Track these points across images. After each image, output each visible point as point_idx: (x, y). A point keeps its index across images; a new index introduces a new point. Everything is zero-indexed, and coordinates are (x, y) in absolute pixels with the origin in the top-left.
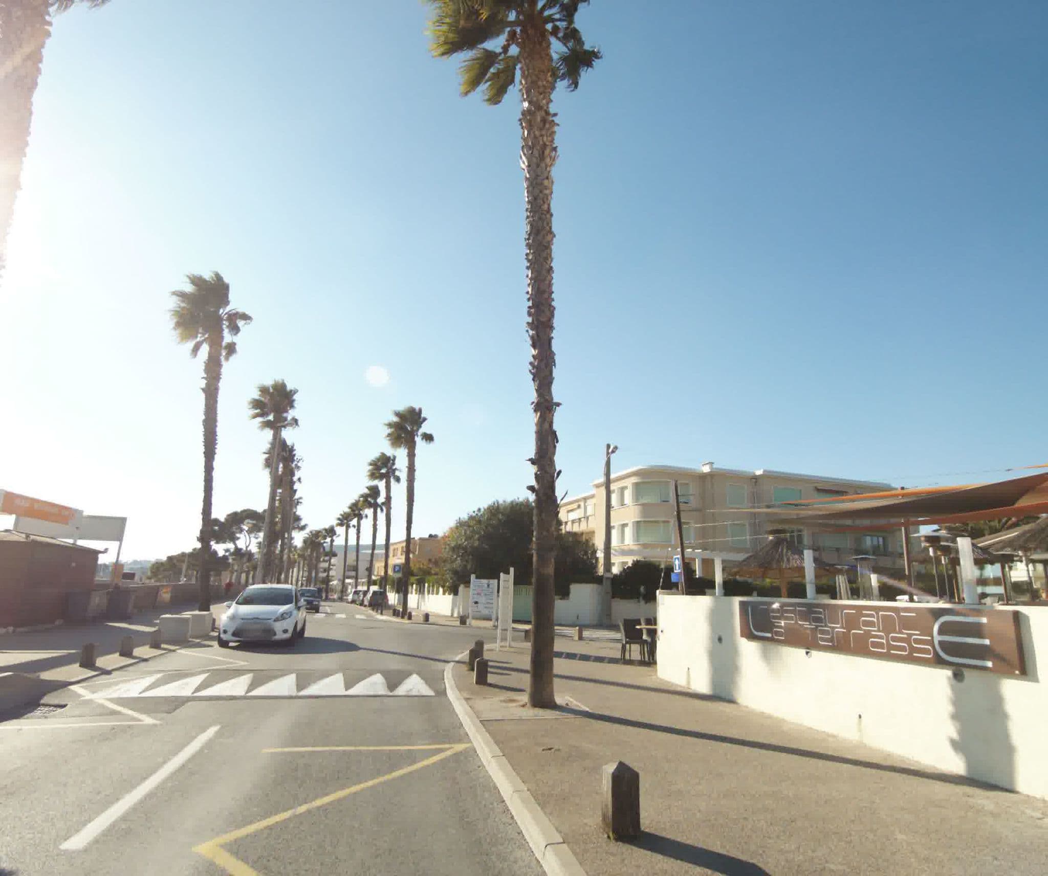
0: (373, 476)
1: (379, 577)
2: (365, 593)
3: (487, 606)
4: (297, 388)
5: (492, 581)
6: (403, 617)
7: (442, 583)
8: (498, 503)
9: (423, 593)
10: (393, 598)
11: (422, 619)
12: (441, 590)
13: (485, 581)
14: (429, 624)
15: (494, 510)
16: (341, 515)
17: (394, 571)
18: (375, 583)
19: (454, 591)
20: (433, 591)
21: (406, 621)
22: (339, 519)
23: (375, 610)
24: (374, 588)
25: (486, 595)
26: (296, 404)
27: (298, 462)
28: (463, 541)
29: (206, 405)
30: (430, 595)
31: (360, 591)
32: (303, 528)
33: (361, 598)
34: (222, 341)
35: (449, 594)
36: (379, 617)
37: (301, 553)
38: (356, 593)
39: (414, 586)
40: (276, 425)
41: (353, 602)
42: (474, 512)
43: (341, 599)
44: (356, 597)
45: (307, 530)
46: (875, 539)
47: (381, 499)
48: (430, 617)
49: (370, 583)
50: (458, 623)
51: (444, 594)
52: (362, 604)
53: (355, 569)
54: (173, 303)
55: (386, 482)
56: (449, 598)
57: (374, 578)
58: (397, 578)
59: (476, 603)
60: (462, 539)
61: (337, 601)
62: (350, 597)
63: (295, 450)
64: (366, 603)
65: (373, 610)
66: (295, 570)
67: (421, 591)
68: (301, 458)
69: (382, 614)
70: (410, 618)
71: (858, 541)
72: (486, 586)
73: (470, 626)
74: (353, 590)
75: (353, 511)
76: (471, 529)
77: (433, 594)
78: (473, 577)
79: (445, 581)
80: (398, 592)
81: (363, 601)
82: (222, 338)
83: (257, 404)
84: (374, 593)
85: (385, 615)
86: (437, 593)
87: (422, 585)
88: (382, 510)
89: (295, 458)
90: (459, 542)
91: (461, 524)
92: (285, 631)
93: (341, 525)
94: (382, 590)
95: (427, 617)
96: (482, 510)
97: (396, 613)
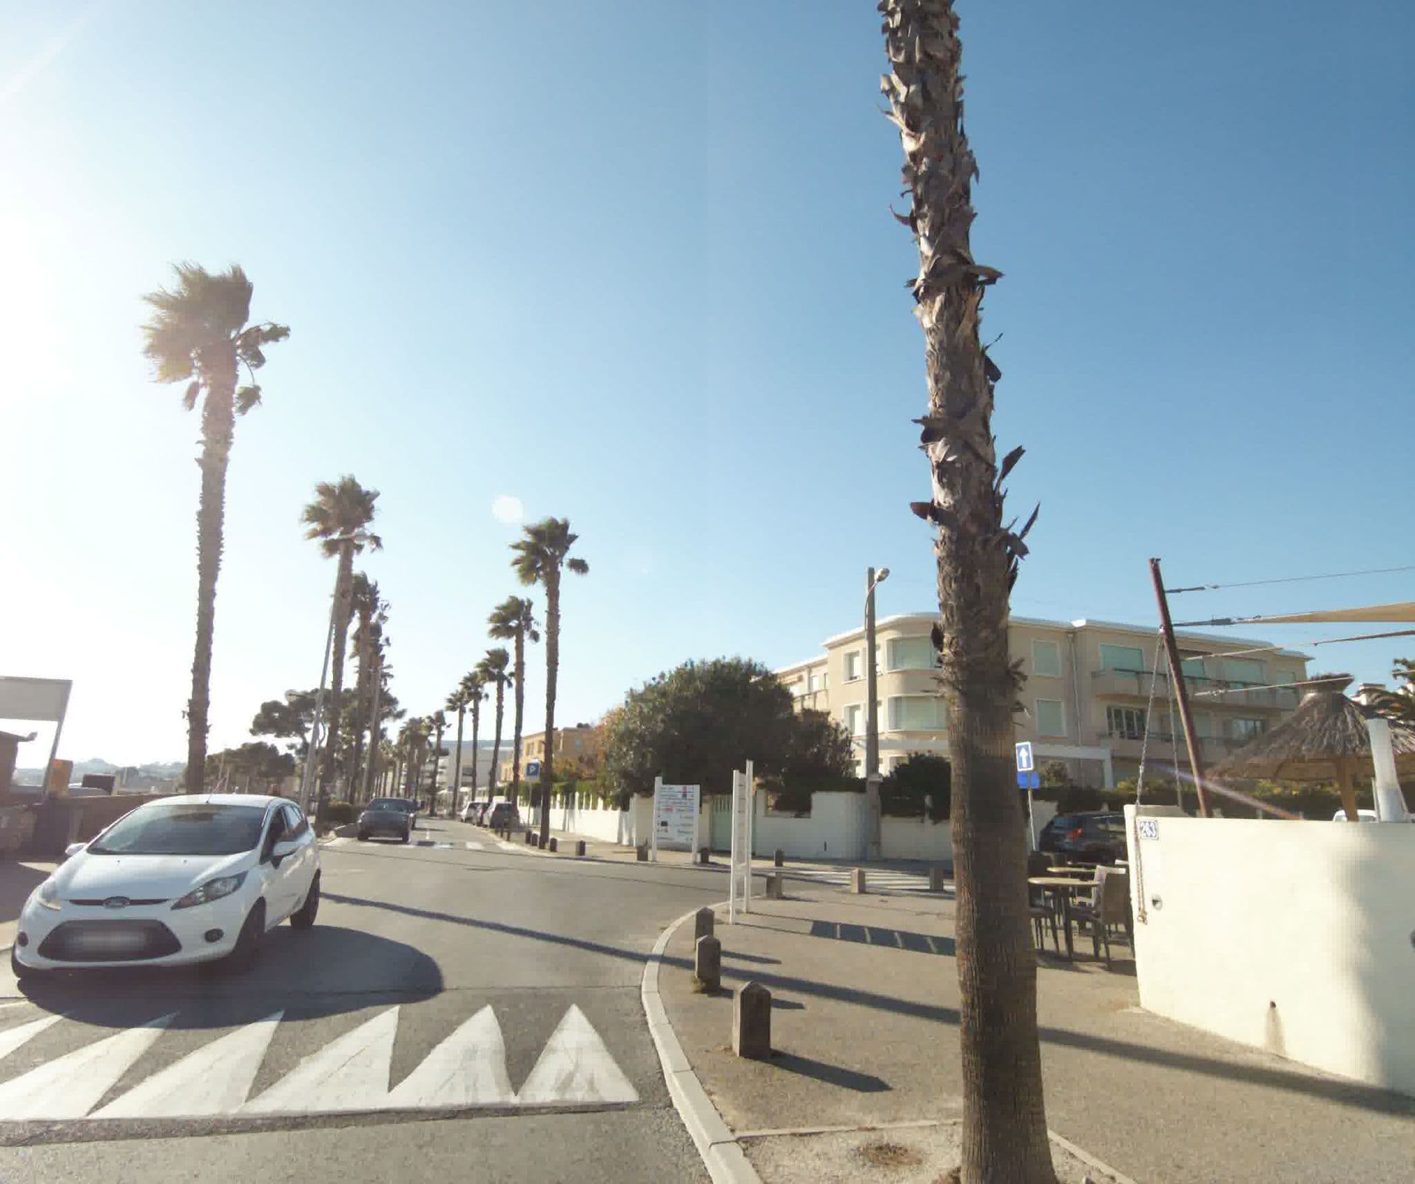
0: (496, 632)
1: (506, 784)
2: (486, 807)
3: (682, 829)
4: (378, 489)
5: (689, 787)
6: (542, 847)
7: (602, 791)
8: (692, 663)
9: (573, 808)
10: (526, 814)
11: (572, 850)
12: (600, 802)
13: (678, 788)
14: (585, 860)
15: (686, 676)
16: (453, 695)
17: (528, 774)
18: (500, 792)
19: (622, 803)
20: (588, 804)
21: (546, 853)
22: (450, 701)
23: (499, 834)
24: (499, 800)
25: (679, 810)
26: (375, 515)
27: (384, 609)
28: (636, 725)
29: (204, 487)
30: (583, 811)
31: (478, 804)
32: (400, 715)
33: (479, 814)
34: (235, 382)
35: (614, 809)
36: (505, 845)
37: (397, 751)
38: (473, 806)
39: (559, 797)
40: (345, 549)
41: (468, 819)
42: (654, 679)
43: (453, 816)
44: (473, 812)
45: (406, 718)
46: (1251, 724)
47: (510, 668)
48: (587, 846)
49: (493, 792)
50: (633, 858)
51: (605, 808)
52: (480, 824)
53: (473, 773)
54: (149, 314)
55: (516, 641)
56: (614, 815)
57: (499, 785)
58: (533, 785)
59: (664, 824)
60: (635, 722)
61: (446, 819)
62: (464, 813)
63: (378, 592)
64: (486, 821)
65: (496, 832)
66: (390, 774)
67: (568, 804)
68: (385, 603)
69: (508, 839)
70: (553, 849)
71: (1227, 726)
72: (680, 796)
73: (655, 864)
74: (469, 803)
75: (466, 687)
76: (651, 704)
77: (587, 808)
78: (658, 780)
79: (607, 788)
80: (534, 804)
81: (482, 818)
82: (235, 377)
83: (315, 514)
84: (499, 807)
85: (514, 841)
86: (594, 808)
87: (571, 795)
88: (510, 685)
89: (379, 604)
90: (631, 726)
91: (635, 697)
92: (213, 936)
93: (453, 709)
94: (510, 803)
95: (581, 847)
96: (668, 675)
97: (530, 840)
